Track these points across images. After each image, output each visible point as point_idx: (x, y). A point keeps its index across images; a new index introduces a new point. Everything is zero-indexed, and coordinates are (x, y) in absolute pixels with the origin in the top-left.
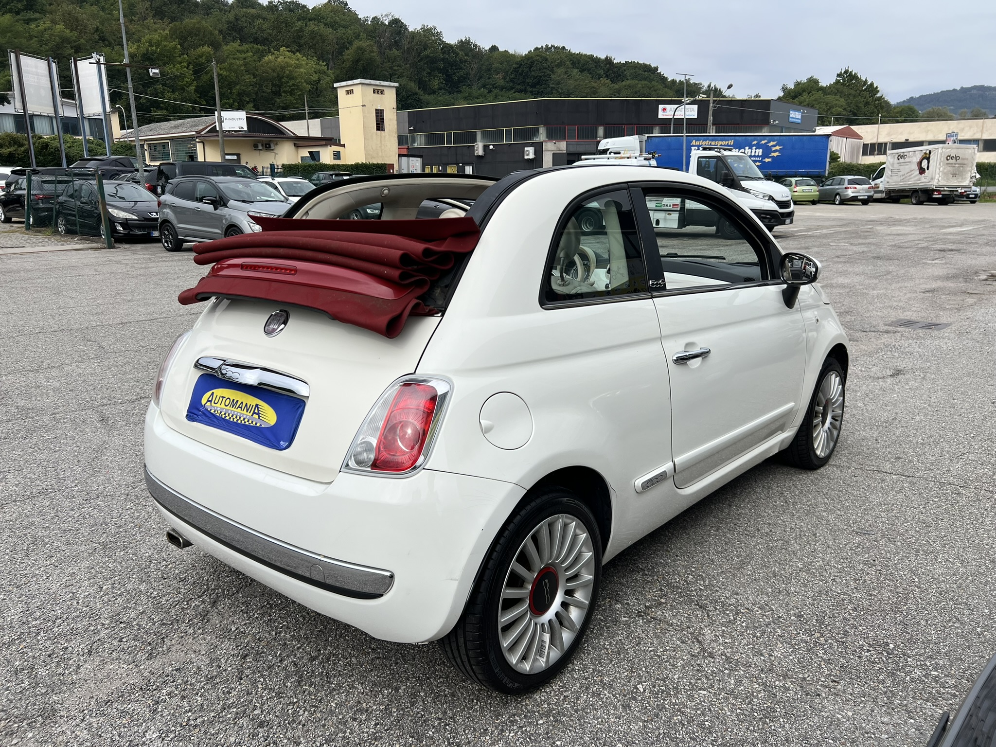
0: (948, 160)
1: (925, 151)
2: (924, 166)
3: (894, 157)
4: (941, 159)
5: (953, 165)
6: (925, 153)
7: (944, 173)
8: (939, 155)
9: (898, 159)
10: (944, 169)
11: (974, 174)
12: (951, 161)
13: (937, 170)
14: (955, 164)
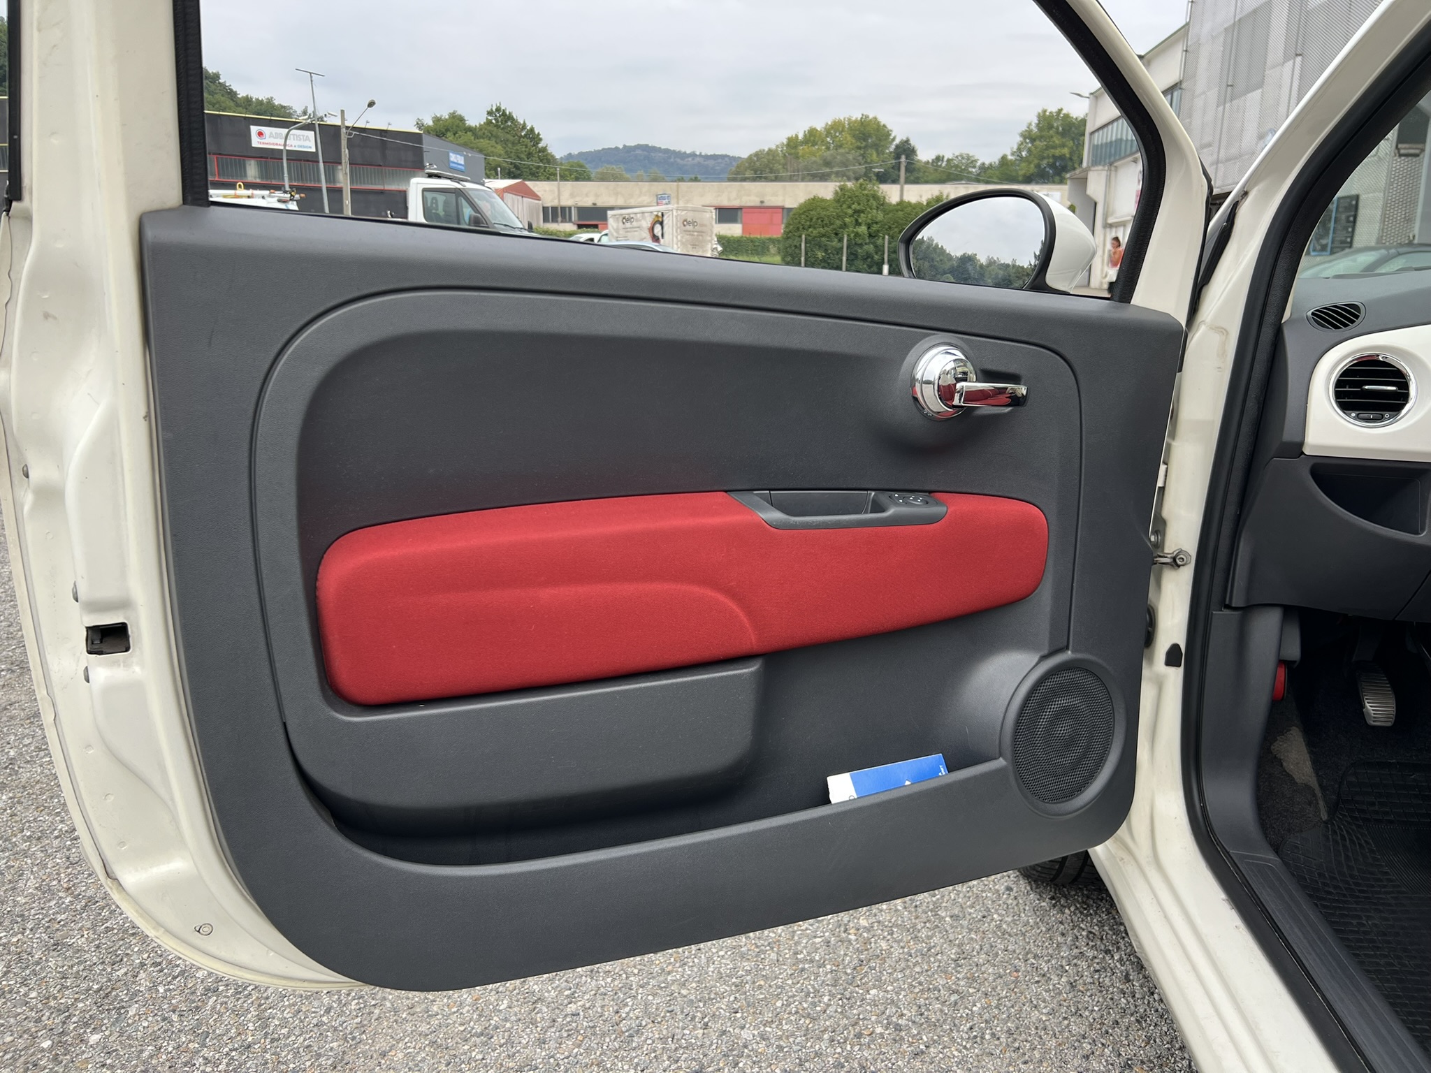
0: (684, 225)
1: (655, 213)
2: (658, 232)
3: (618, 218)
4: (677, 225)
5: (692, 233)
6: (657, 216)
7: (683, 243)
8: (674, 219)
9: (624, 223)
10: (682, 237)
11: (715, 246)
12: (688, 227)
13: (675, 239)
14: (693, 231)
